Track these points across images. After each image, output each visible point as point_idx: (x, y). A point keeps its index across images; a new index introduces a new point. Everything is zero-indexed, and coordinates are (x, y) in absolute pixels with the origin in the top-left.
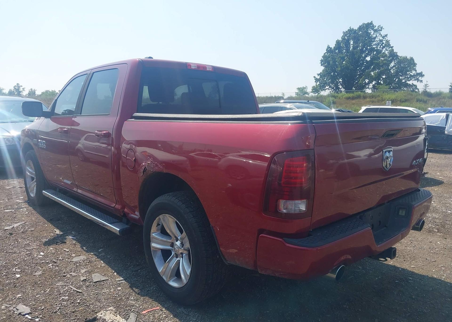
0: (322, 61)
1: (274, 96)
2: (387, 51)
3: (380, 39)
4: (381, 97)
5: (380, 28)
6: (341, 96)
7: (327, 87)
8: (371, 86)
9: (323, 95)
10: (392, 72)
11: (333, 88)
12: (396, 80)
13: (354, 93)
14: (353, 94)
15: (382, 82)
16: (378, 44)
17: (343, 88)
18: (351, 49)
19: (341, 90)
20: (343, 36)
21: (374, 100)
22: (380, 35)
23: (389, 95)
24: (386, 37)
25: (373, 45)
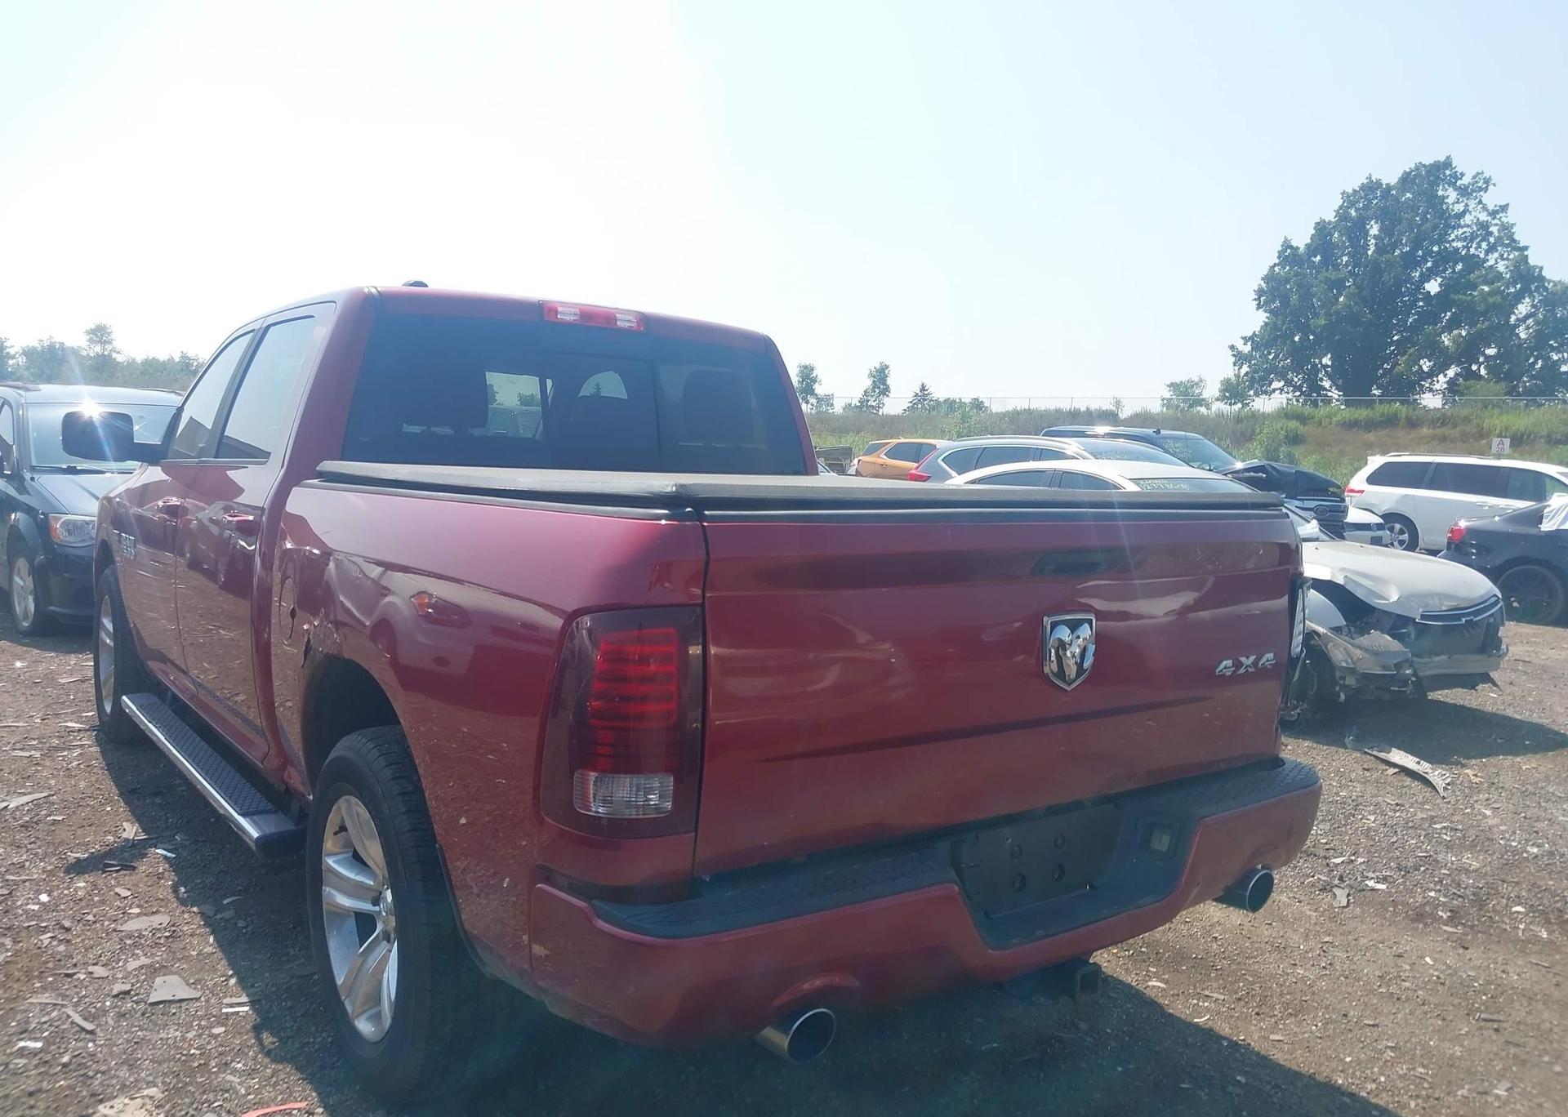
0: (1260, 292)
1: (1083, 409)
2: (1503, 263)
3: (1481, 220)
4: (1475, 422)
5: (1482, 181)
6: (1326, 417)
7: (1276, 385)
8: (1441, 382)
9: (1261, 411)
10: (1523, 336)
11: (1299, 388)
12: (1535, 363)
13: (1373, 409)
14: (1369, 409)
15: (1483, 372)
16: (1473, 237)
17: (1336, 389)
18: (1370, 253)
19: (1330, 394)
20: (1341, 207)
21: (1446, 434)
22: (1481, 206)
23: (1505, 418)
24: (1501, 215)
25: (1453, 240)
